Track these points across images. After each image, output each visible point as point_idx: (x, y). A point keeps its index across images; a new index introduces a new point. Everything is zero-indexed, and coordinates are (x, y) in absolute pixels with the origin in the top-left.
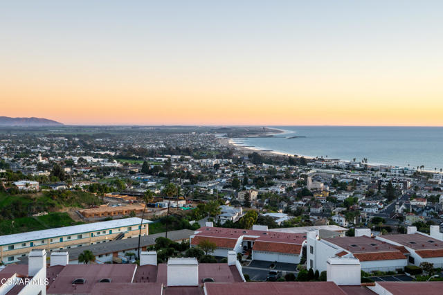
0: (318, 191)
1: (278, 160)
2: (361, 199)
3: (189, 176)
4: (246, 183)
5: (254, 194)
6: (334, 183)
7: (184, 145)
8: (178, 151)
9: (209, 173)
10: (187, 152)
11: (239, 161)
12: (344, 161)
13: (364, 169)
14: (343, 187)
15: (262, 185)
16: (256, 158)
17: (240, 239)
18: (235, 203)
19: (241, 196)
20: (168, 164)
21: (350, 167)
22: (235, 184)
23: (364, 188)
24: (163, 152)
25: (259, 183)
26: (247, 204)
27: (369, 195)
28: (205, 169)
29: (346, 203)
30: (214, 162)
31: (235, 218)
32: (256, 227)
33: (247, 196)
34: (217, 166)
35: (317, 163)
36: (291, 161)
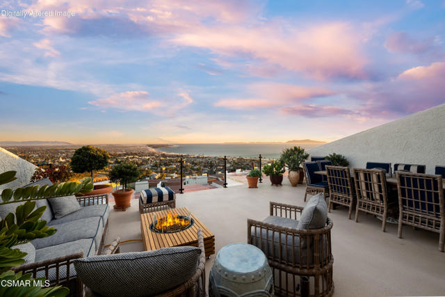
0: (188, 166)
1: (172, 156)
2: (202, 168)
3: (137, 163)
4: (160, 165)
5: (164, 169)
6: (193, 163)
7: (134, 152)
8: (132, 154)
9: (146, 161)
10: (136, 154)
11: (157, 157)
12: (196, 156)
13: (203, 158)
14: (196, 164)
15: (167, 165)
16: (164, 156)
17: (160, 182)
18: (157, 172)
19: (159, 169)
20: (127, 159)
21: (198, 157)
22: (156, 165)
23: (203, 164)
24: (125, 155)
25: (166, 165)
26: (161, 172)
27: (205, 166)
28: (144, 161)
29: (197, 170)
30: (147, 158)
31: (157, 177)
32: (166, 178)
33: (161, 169)
34: (148, 159)
35: (187, 157)
36: (178, 156)
